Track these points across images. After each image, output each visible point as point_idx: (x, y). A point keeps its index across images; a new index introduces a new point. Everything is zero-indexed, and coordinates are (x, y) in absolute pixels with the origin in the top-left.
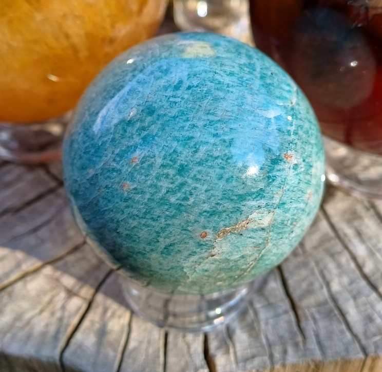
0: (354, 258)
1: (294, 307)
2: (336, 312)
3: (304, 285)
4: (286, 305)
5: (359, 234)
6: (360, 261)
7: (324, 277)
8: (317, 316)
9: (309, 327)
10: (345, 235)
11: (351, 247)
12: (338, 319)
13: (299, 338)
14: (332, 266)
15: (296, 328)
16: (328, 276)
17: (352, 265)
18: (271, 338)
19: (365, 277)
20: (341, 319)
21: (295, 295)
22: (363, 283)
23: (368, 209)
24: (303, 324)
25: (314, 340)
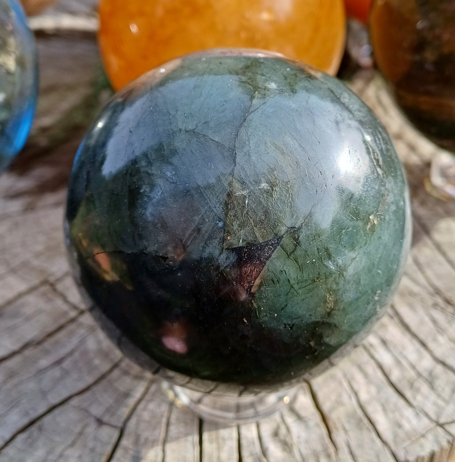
0: (381, 367)
1: (324, 419)
2: (366, 421)
3: (333, 397)
4: (318, 418)
5: (384, 342)
6: (386, 370)
7: (352, 388)
8: (347, 426)
9: (340, 438)
10: (371, 345)
11: (377, 356)
12: (368, 428)
13: (331, 450)
14: (359, 377)
15: (327, 440)
16: (356, 386)
17: (379, 374)
18: (304, 451)
19: (392, 385)
20: (370, 427)
21: (326, 407)
22: (390, 391)
23: (391, 317)
24: (334, 435)
25: (346, 450)
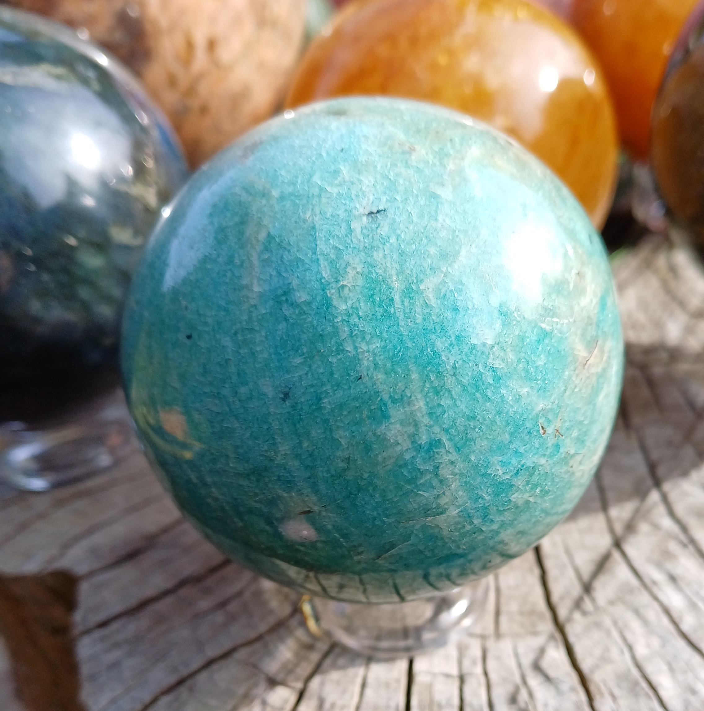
0: (667, 611)
1: (584, 681)
2: (644, 685)
3: (598, 652)
4: (574, 679)
5: (673, 579)
7: (625, 640)
8: (617, 692)
9: (605, 707)
10: (654, 583)
12: (647, 695)
14: (635, 625)
15: (587, 710)
19: (684, 636)
21: (585, 666)
24: (597, 704)
